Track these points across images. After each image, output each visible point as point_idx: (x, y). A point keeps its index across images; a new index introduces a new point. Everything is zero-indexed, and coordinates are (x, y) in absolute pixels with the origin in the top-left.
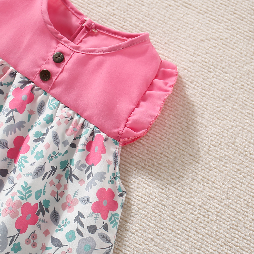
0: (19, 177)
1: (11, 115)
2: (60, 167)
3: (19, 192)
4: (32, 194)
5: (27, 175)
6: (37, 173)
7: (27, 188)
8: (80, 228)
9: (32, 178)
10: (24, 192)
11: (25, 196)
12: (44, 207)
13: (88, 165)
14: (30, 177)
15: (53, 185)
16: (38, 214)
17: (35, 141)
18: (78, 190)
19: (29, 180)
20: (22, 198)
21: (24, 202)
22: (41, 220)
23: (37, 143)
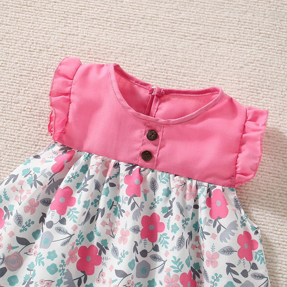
0: (167, 254)
1: (132, 201)
2: (195, 230)
3: (172, 267)
4: (183, 264)
5: (173, 250)
6: (180, 245)
7: (177, 261)
8: (235, 276)
9: (178, 251)
10: (176, 266)
11: (178, 268)
12: (196, 270)
13: (213, 220)
14: (176, 250)
15: (196, 248)
16: (194, 278)
17: (166, 216)
18: (213, 244)
19: (177, 254)
20: (177, 271)
21: (179, 274)
22: (199, 282)
23: (168, 218)
